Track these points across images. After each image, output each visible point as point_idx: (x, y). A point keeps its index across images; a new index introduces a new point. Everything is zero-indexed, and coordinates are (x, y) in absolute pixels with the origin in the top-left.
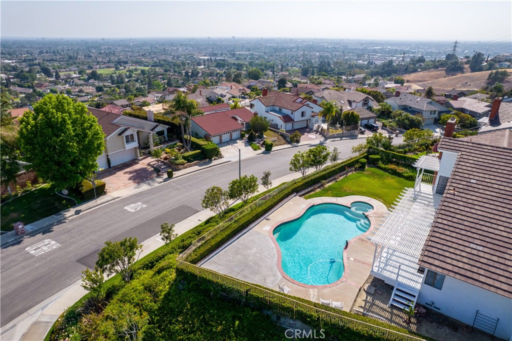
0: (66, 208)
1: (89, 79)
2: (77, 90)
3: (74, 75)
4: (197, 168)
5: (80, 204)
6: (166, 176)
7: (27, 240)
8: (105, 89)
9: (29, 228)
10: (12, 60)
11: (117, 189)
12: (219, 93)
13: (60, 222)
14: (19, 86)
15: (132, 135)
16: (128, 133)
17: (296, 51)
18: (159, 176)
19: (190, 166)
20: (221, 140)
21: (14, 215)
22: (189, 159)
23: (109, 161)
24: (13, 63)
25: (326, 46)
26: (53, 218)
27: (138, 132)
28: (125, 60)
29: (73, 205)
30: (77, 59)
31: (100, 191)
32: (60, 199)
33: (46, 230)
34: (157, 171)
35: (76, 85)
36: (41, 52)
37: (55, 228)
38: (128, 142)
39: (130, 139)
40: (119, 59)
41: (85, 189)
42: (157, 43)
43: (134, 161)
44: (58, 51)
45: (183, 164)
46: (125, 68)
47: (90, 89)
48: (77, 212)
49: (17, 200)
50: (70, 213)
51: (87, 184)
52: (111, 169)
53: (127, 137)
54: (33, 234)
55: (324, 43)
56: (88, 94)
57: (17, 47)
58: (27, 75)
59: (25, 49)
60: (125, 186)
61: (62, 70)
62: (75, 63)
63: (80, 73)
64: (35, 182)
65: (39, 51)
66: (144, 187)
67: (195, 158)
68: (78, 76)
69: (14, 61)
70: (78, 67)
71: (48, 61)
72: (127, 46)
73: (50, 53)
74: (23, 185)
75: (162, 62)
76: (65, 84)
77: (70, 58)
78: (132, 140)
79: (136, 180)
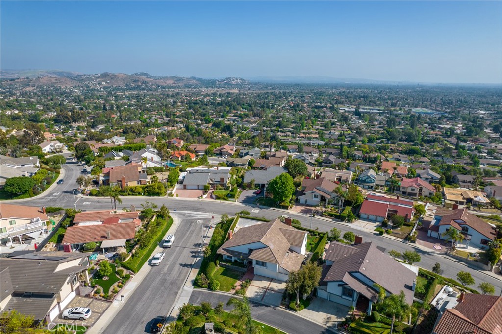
5: (278, 208)
6: (312, 215)
10: (488, 110)
11: (292, 210)
13: (267, 209)
16: (315, 194)
18: (310, 214)
22: (330, 215)
23: (306, 201)
24: (484, 114)
26: (267, 207)
27: (322, 196)
29: (276, 207)
31: (286, 208)
32: (276, 204)
38: (315, 197)
41: (281, 204)
45: (325, 215)
60: (297, 211)
66: (301, 214)
78: (317, 197)
79: (303, 211)
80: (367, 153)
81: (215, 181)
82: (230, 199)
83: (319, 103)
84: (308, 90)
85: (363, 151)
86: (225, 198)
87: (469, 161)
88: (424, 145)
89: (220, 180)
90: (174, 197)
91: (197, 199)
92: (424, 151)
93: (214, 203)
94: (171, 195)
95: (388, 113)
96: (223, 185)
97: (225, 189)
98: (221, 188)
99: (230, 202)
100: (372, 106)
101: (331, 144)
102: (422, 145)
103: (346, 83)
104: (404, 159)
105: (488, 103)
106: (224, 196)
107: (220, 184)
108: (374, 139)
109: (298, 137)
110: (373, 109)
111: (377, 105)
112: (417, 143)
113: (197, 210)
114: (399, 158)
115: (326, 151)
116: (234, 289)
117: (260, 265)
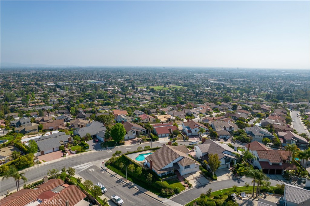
0: (116, 146)
1: (150, 92)
2: (143, 98)
3: (144, 89)
4: (149, 143)
5: (118, 146)
6: (139, 143)
7: (107, 150)
8: (155, 98)
9: (109, 148)
10: (122, 79)
11: (127, 144)
12: (192, 112)
13: (113, 148)
14: (121, 94)
15: (135, 132)
16: (134, 131)
17: (276, 79)
18: (138, 143)
19: (147, 142)
20: (162, 136)
21: (107, 145)
22: (147, 140)
23: (128, 137)
24: (122, 81)
25: (302, 76)
26: (113, 147)
27: (137, 131)
28: (171, 81)
29: (117, 146)
30: (148, 80)
31: (123, 144)
32: (115, 144)
33: (111, 149)
34: (138, 141)
35: (143, 95)
36: (134, 75)
37: (112, 149)
38: (133, 133)
39: (134, 132)
40: (167, 81)
41: (120, 143)
43: (134, 138)
44: (141, 75)
45: (145, 141)
46: (169, 86)
47: (148, 97)
48: (117, 147)
49: (108, 142)
50: (116, 147)
51: (121, 142)
52: (128, 139)
53: (133, 132)
54: (108, 149)
55: (303, 73)
56: (147, 100)
57: (126, 72)
58: (125, 88)
59: (128, 73)
60: (129, 144)
61: (140, 86)
62: (146, 82)
63: (147, 88)
64: (112, 139)
65: (133, 74)
66: (133, 145)
67: (150, 140)
68: (146, 89)
69: (122, 80)
70: (147, 84)
71: (136, 80)
72: (175, 72)
73: (138, 75)
74: (110, 140)
75: (188, 84)
76: (139, 94)
77: (146, 79)
78: (135, 133)
79: (132, 143)
80: (85, 109)
81: (64, 142)
82: (86, 150)
83: (23, 81)
84: (5, 73)
85: (82, 108)
86: (83, 150)
87: (134, 104)
88: (110, 99)
89: (68, 140)
90: (43, 163)
91: (62, 158)
92: (113, 102)
93: (79, 156)
94: (38, 163)
95: (76, 85)
96: (71, 143)
97: (74, 145)
98: (71, 145)
99: (88, 152)
100: (62, 81)
101: (58, 107)
102: (109, 100)
103: (31, 67)
104: (106, 108)
105: (119, 76)
106: (81, 149)
107: (69, 143)
108: (82, 100)
109: (30, 106)
110: (65, 83)
111: (65, 80)
112: (106, 99)
113: (76, 164)
114: (104, 108)
115: (59, 112)
116: (185, 186)
117: (187, 168)
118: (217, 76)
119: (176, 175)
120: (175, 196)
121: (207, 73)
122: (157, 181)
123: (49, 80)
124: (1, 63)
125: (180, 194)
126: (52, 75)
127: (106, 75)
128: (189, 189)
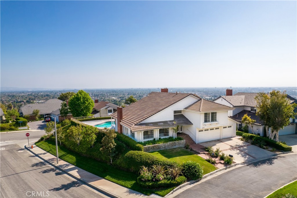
27: (114, 110)
42: (185, 90)
53: (109, 110)
77: (140, 96)
86: (13, 127)
99: (23, 131)
116: (214, 163)
117: (209, 121)
118: (211, 94)
119: (182, 141)
120: (187, 186)
121: (200, 91)
122: (131, 152)
123: (42, 99)
124: (1, 87)
125: (203, 181)
126: (46, 95)
127: (100, 95)
128: (228, 170)
